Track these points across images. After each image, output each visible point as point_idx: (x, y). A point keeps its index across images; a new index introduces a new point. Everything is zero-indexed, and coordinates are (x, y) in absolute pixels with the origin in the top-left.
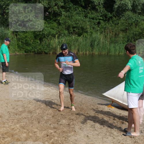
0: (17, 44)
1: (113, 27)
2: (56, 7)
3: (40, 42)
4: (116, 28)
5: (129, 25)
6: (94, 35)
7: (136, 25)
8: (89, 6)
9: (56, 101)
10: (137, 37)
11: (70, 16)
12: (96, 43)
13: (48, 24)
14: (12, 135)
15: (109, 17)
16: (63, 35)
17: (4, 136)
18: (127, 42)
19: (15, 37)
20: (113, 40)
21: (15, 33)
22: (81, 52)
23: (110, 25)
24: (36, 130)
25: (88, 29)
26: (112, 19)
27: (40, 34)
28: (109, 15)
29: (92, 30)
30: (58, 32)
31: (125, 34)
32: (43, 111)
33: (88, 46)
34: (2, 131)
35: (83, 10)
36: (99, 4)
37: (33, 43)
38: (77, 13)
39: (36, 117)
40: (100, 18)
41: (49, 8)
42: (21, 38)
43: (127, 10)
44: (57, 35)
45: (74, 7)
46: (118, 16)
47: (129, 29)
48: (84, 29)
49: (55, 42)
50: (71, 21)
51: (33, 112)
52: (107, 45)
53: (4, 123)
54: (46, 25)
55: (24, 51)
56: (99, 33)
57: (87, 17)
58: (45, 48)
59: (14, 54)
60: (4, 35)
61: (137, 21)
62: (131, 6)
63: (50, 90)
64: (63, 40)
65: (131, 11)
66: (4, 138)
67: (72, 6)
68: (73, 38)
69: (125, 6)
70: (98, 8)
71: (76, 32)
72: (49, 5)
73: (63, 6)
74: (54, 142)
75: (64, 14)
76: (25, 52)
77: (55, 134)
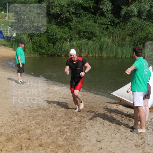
0: (32, 48)
1: (120, 32)
2: (68, 13)
3: (53, 45)
4: (123, 33)
5: (135, 30)
6: (103, 39)
7: (142, 30)
8: (98, 13)
9: (68, 100)
10: (142, 41)
11: (81, 21)
12: (104, 47)
13: (61, 29)
14: (28, 131)
15: (116, 23)
16: (74, 39)
17: (20, 132)
18: (133, 46)
19: (30, 41)
20: (121, 44)
21: (30, 37)
22: (91, 55)
23: (117, 30)
24: (50, 126)
25: (97, 33)
26: (119, 25)
27: (53, 38)
28: (117, 20)
29: (101, 35)
30: (69, 36)
31: (131, 38)
32: (57, 109)
33: (97, 49)
34: (19, 127)
35: (92, 16)
36: (108, 11)
37: (47, 46)
38: (87, 19)
39: (50, 114)
40: (108, 23)
41: (61, 14)
42: (36, 42)
43: (133, 16)
44: (68, 39)
45: (84, 13)
46: (125, 22)
47: (135, 34)
48: (93, 33)
49: (67, 46)
50: (81, 26)
51: (47, 110)
52: (115, 48)
53: (21, 120)
54: (58, 30)
55: (38, 54)
56: (107, 38)
57: (97, 23)
58: (57, 51)
59: (30, 56)
60: (20, 39)
61: (143, 26)
62: (137, 13)
63: (62, 90)
64: (75, 43)
65: (137, 17)
66: (20, 133)
67: (83, 12)
68: (84, 42)
69: (131, 12)
70: (107, 14)
71: (86, 36)
72: (61, 11)
73: (74, 12)
74: (67, 138)
75: (75, 20)
76: (40, 54)
77: (67, 130)
